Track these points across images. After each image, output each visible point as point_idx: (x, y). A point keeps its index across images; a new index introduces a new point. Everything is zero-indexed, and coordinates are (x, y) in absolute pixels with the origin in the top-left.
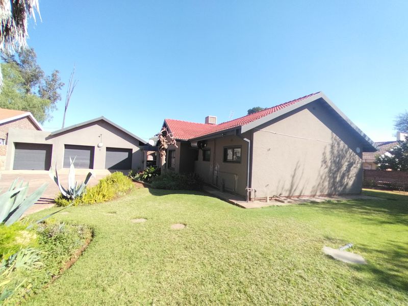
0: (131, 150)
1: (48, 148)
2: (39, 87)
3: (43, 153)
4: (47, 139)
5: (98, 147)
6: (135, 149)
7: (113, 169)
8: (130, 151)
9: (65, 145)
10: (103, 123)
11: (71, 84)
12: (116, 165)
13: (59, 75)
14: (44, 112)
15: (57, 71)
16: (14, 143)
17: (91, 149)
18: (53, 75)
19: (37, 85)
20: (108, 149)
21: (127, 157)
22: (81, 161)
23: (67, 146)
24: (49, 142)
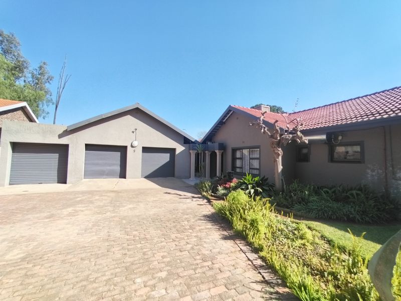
0: (174, 150)
1: (62, 151)
2: (25, 81)
3: (54, 158)
4: (60, 136)
5: (132, 146)
6: (180, 148)
7: (150, 177)
8: (172, 151)
9: (87, 145)
10: (138, 113)
11: (62, 79)
12: (154, 171)
13: (48, 68)
14: (38, 107)
15: (44, 63)
16: (11, 143)
17: (122, 150)
18: (41, 68)
19: (23, 79)
20: (146, 150)
21: (168, 160)
22: (108, 168)
23: (89, 147)
24: (63, 141)
